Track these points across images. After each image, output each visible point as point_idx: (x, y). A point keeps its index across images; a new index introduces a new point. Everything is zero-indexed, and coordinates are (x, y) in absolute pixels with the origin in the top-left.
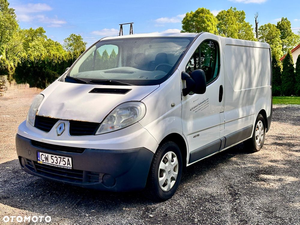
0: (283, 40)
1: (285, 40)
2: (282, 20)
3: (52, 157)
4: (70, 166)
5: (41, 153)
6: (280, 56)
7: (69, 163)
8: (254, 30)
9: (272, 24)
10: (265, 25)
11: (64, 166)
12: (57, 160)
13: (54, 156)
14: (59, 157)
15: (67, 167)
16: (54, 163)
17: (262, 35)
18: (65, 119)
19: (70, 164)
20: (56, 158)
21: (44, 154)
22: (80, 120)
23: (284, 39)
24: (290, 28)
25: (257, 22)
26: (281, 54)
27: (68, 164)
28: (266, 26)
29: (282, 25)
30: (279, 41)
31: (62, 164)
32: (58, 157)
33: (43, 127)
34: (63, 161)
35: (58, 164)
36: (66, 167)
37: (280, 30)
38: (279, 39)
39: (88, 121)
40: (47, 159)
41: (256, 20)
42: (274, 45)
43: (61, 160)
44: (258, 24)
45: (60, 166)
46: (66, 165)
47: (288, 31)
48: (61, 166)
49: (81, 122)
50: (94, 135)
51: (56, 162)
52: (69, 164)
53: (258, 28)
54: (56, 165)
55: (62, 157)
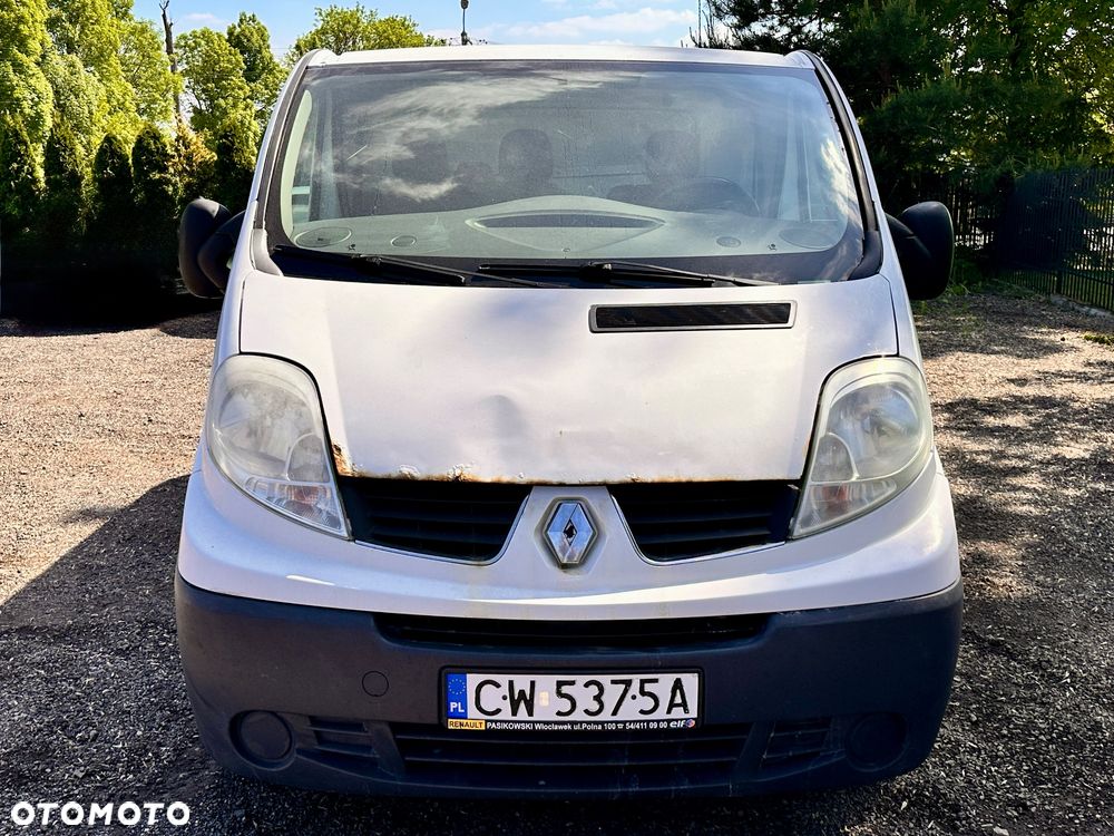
0: (252, 85)
1: (259, 85)
2: (241, 20)
3: (565, 689)
4: (687, 716)
5: (473, 680)
6: (251, 135)
7: (678, 700)
8: (164, 47)
9: (214, 31)
10: (194, 32)
11: (648, 722)
12: (598, 698)
13: (581, 679)
14: (614, 682)
15: (669, 721)
16: (578, 716)
17: (186, 66)
18: (588, 480)
19: (684, 704)
20: (594, 690)
21: (503, 679)
22: (684, 479)
23: (254, 81)
24: (268, 47)
25: (169, 21)
26: (253, 128)
27: (672, 705)
28: (195, 37)
29: (246, 37)
30: (240, 88)
31: (632, 711)
32: (605, 679)
33: (418, 536)
34: (643, 692)
35: (606, 716)
36: (658, 721)
37: (242, 53)
38: (242, 81)
39: (729, 478)
40: (523, 700)
41: (164, 16)
42: (230, 100)
43: (626, 691)
44: (172, 29)
45: (617, 722)
46: (661, 713)
47: (263, 58)
48: (624, 722)
49: (690, 485)
50: (787, 540)
51: (595, 707)
52: (678, 705)
53: (174, 41)
54: (589, 723)
55: (636, 679)
